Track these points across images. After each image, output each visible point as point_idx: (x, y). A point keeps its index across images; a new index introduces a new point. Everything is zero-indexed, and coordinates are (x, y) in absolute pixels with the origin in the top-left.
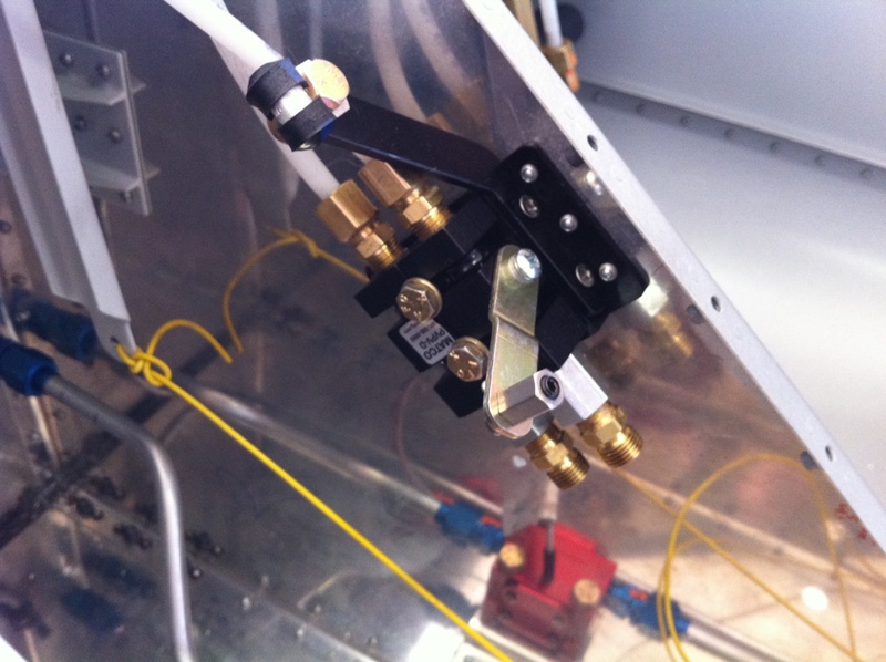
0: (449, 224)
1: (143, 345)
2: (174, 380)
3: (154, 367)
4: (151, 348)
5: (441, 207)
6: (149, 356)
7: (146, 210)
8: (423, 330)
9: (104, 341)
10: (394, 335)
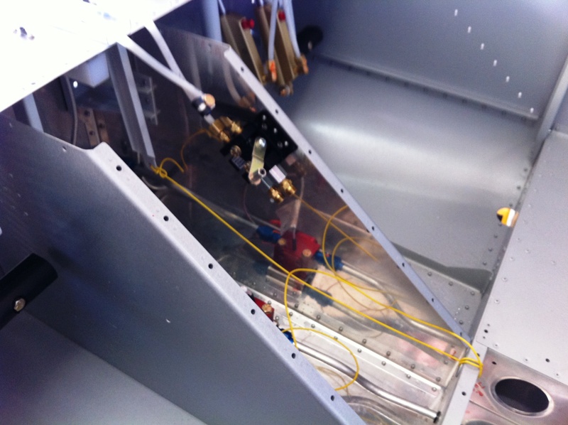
0: (243, 132)
1: (158, 165)
2: (168, 175)
3: (162, 172)
4: (161, 166)
5: (241, 127)
6: (161, 168)
7: (157, 123)
8: (237, 160)
9: (147, 164)
10: (231, 161)
